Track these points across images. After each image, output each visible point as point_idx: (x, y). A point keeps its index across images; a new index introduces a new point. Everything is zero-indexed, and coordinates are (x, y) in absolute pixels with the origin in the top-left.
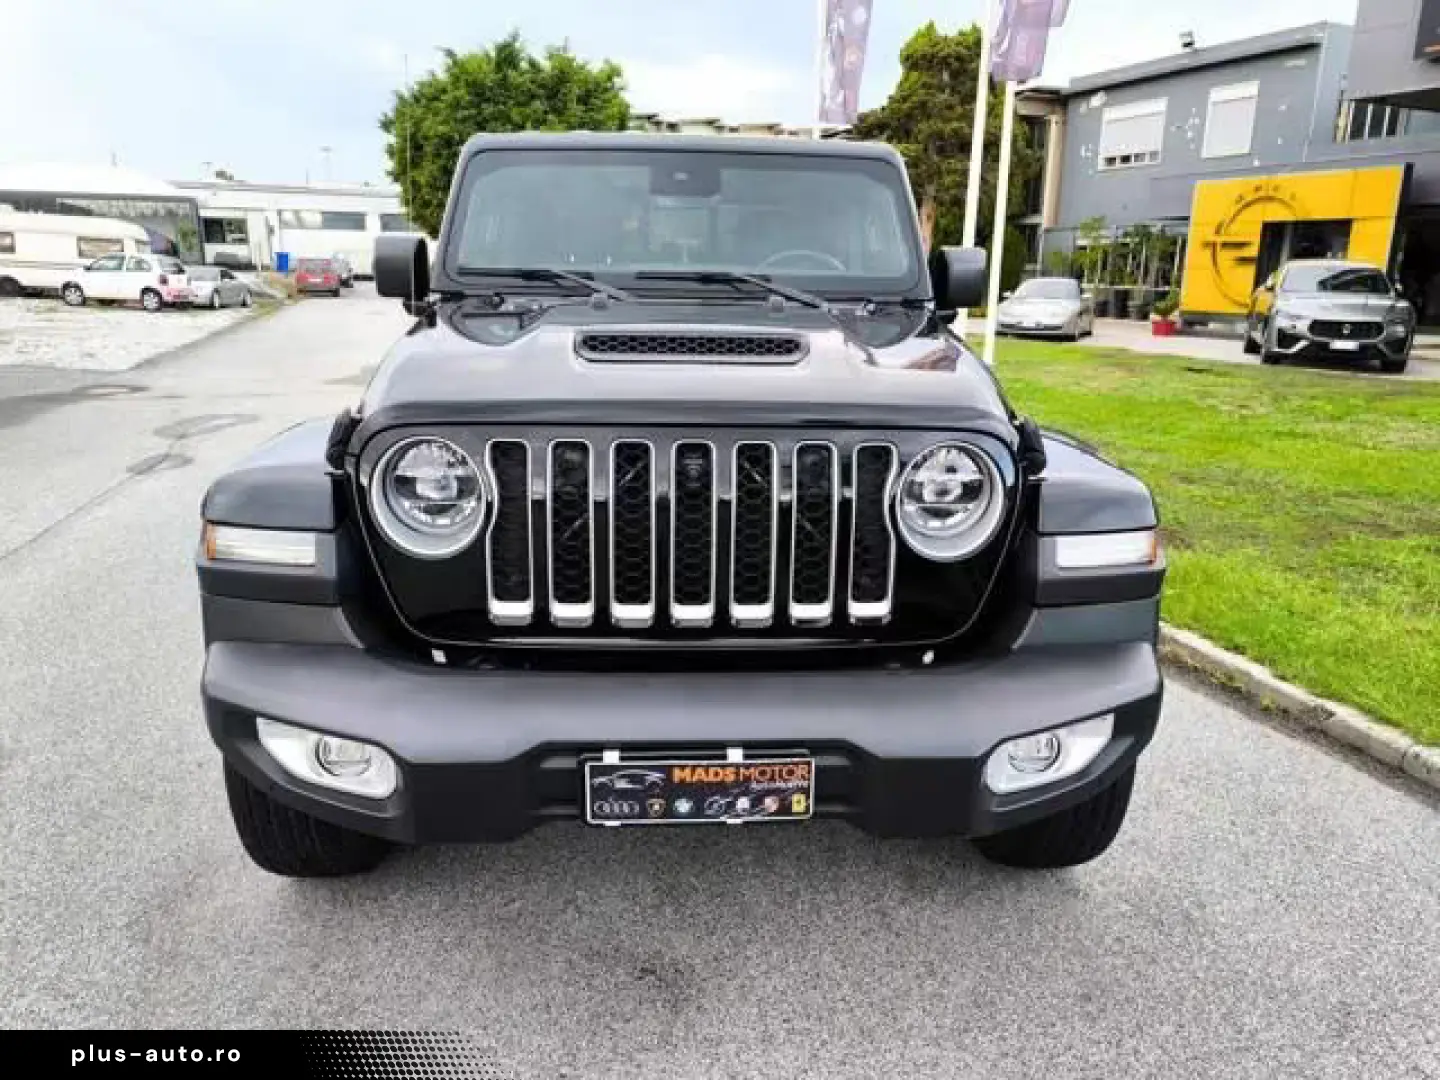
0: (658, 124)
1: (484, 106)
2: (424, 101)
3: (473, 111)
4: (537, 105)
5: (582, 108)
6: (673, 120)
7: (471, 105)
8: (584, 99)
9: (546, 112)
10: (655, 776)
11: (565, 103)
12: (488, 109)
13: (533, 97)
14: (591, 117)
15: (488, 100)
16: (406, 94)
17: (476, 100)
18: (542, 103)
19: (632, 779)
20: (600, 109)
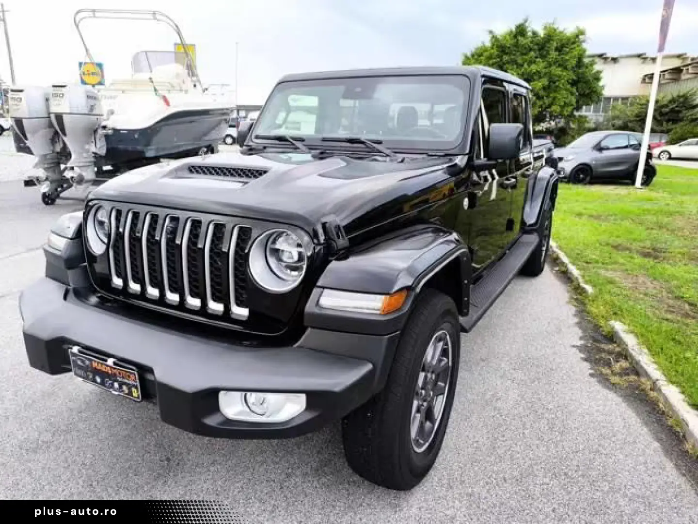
0: (606, 59)
1: (504, 56)
2: (476, 57)
3: (498, 59)
4: (532, 54)
5: (557, 53)
6: (615, 56)
7: (498, 56)
8: (559, 50)
9: (536, 57)
10: (87, 362)
11: (548, 51)
12: (506, 58)
13: (531, 50)
14: (562, 58)
15: (507, 54)
16: (469, 54)
17: (501, 54)
18: (535, 53)
19: (83, 362)
20: (567, 53)
